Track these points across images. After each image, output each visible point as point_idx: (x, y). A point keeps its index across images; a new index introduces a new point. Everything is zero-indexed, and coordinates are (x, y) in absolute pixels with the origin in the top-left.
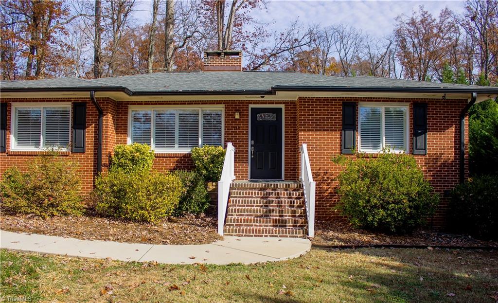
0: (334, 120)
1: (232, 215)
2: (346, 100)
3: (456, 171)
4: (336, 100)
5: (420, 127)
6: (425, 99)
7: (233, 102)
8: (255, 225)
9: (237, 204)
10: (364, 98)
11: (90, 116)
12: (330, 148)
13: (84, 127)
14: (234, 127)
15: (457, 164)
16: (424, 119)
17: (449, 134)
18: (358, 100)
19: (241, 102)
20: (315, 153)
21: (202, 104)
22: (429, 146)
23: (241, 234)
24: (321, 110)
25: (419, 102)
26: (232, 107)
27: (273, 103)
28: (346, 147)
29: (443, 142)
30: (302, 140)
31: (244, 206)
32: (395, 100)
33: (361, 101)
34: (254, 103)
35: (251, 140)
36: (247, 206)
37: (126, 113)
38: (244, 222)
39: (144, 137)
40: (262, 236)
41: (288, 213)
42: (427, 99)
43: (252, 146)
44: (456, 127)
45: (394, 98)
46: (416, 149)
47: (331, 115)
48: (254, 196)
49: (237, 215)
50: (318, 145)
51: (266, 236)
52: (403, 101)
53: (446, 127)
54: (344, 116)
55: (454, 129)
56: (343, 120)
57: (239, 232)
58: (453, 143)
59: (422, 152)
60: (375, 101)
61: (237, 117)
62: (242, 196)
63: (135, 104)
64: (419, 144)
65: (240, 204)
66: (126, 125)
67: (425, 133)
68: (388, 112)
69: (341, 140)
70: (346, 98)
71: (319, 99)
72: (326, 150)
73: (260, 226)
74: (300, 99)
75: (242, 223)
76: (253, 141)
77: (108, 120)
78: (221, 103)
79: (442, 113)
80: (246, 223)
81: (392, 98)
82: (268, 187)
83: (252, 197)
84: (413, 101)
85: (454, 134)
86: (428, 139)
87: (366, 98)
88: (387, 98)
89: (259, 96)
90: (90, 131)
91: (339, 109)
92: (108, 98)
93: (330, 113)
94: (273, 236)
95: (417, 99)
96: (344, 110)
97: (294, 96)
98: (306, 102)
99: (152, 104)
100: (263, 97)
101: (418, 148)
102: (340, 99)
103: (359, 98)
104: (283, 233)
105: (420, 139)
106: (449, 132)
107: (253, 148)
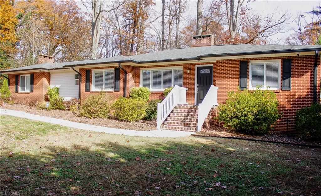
0: (235, 72)
1: (169, 120)
2: (242, 60)
3: (311, 100)
4: (236, 60)
5: (287, 74)
6: (290, 56)
7: (187, 64)
8: (177, 125)
9: (174, 115)
10: (252, 58)
11: (122, 75)
12: (233, 87)
13: (119, 80)
14: (188, 77)
15: (312, 96)
16: (290, 69)
17: (307, 77)
18: (249, 60)
19: (191, 64)
20: (224, 90)
21: (173, 66)
22: (292, 85)
23: (167, 129)
24: (228, 66)
25: (287, 58)
26: (187, 67)
27: (207, 64)
28: (242, 87)
29: (302, 82)
30: (218, 83)
31: (177, 116)
32: (271, 58)
33: (250, 60)
34: (198, 64)
35: (197, 84)
36: (178, 116)
37: (139, 72)
38: (172, 124)
39: (146, 84)
40: (177, 130)
41: (195, 120)
42: (292, 56)
43: (197, 87)
44: (311, 73)
45: (271, 57)
46: (284, 87)
47: (234, 69)
48: (184, 112)
49: (171, 121)
50: (226, 86)
51: (178, 130)
52: (276, 59)
53: (304, 73)
54: (241, 69)
55: (310, 74)
56: (240, 72)
57: (167, 128)
58: (309, 83)
59: (288, 89)
60: (259, 60)
61: (188, 72)
62: (178, 112)
63: (143, 68)
64: (286, 84)
65: (175, 115)
66: (139, 78)
67: (290, 77)
68: (268, 66)
69: (239, 83)
70: (242, 59)
71: (227, 60)
72: (230, 89)
73: (179, 126)
74: (217, 61)
75: (171, 124)
76: (198, 85)
77: (130, 76)
78: (182, 65)
79: (302, 64)
80: (173, 124)
81: (269, 57)
82: (193, 107)
83: (183, 113)
84: (282, 58)
85: (310, 77)
86: (292, 81)
87: (254, 58)
88: (266, 58)
89: (197, 61)
90: (121, 81)
91: (238, 65)
92: (129, 65)
93: (233, 68)
94: (182, 131)
95: (285, 57)
96: (241, 66)
97: (214, 59)
98: (220, 62)
99: (150, 67)
100: (199, 61)
101: (285, 86)
102: (239, 60)
103: (249, 58)
104: (186, 129)
105: (287, 81)
106: (306, 76)
107: (198, 88)
